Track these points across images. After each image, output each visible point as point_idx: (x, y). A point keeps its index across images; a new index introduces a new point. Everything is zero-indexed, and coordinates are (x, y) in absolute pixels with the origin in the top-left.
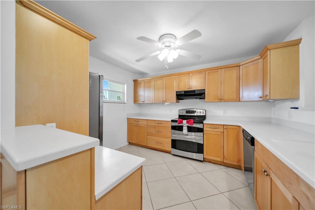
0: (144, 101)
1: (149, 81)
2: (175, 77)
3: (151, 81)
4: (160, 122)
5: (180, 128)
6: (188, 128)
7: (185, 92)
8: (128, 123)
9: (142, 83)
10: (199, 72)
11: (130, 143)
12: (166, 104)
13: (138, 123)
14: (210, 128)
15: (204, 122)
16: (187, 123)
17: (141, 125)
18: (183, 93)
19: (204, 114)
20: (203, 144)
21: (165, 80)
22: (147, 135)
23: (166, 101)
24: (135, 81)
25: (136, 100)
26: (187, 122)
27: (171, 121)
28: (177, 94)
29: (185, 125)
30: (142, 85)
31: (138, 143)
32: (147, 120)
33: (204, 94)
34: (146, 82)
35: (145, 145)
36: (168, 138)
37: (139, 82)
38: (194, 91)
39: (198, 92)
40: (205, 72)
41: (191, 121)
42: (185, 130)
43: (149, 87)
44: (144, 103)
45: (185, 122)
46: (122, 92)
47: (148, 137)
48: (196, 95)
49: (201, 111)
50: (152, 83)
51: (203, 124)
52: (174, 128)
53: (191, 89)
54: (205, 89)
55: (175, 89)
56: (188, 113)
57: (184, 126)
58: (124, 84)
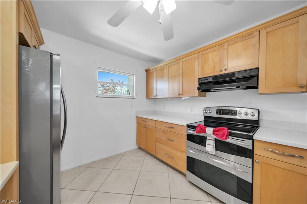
0: (156, 95)
1: (162, 69)
2: (196, 55)
3: (164, 68)
4: (171, 126)
5: (202, 141)
6: (215, 143)
7: (214, 77)
8: (137, 122)
9: (154, 73)
10: (243, 37)
11: (139, 148)
12: (183, 99)
13: (147, 124)
14: (273, 152)
15: (256, 136)
16: (213, 134)
17: (150, 127)
18: (211, 80)
19: (255, 118)
20: (252, 184)
21: (181, 63)
22: (156, 142)
23: (183, 95)
24: (147, 71)
25: (148, 94)
26: (214, 131)
27: (186, 125)
28: (201, 82)
29: (209, 136)
30: (155, 74)
31: (145, 149)
32: (156, 120)
33: (256, 78)
34: (159, 70)
35: (153, 154)
36: (182, 152)
37: (151, 71)
38: (233, 74)
39: (241, 75)
40: (258, 33)
41: (223, 131)
42: (210, 147)
43: (162, 77)
44: (156, 97)
45: (209, 130)
46: (131, 84)
47: (157, 144)
48: (236, 80)
49: (249, 111)
50: (166, 71)
51: (253, 140)
52: (190, 138)
53: (225, 72)
54: (258, 68)
55: (196, 74)
56: (220, 114)
57: (207, 138)
58: (133, 75)
